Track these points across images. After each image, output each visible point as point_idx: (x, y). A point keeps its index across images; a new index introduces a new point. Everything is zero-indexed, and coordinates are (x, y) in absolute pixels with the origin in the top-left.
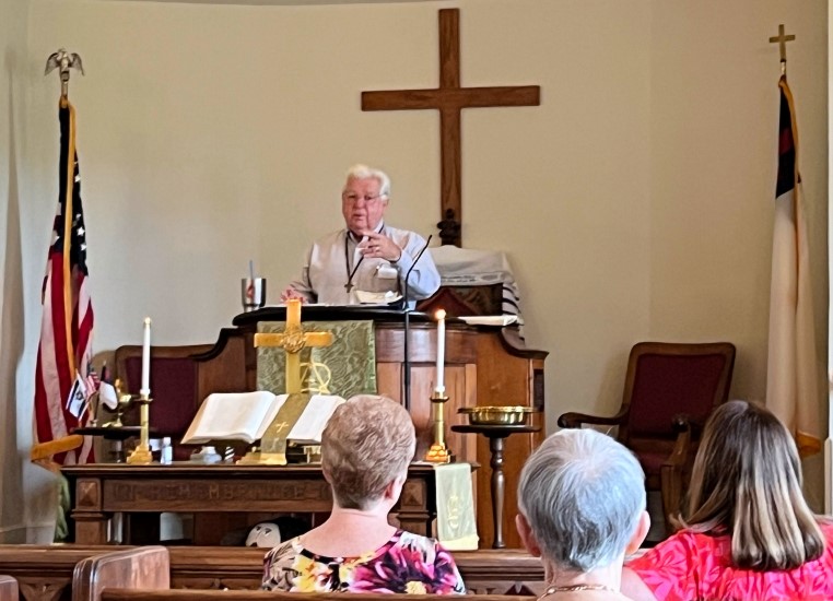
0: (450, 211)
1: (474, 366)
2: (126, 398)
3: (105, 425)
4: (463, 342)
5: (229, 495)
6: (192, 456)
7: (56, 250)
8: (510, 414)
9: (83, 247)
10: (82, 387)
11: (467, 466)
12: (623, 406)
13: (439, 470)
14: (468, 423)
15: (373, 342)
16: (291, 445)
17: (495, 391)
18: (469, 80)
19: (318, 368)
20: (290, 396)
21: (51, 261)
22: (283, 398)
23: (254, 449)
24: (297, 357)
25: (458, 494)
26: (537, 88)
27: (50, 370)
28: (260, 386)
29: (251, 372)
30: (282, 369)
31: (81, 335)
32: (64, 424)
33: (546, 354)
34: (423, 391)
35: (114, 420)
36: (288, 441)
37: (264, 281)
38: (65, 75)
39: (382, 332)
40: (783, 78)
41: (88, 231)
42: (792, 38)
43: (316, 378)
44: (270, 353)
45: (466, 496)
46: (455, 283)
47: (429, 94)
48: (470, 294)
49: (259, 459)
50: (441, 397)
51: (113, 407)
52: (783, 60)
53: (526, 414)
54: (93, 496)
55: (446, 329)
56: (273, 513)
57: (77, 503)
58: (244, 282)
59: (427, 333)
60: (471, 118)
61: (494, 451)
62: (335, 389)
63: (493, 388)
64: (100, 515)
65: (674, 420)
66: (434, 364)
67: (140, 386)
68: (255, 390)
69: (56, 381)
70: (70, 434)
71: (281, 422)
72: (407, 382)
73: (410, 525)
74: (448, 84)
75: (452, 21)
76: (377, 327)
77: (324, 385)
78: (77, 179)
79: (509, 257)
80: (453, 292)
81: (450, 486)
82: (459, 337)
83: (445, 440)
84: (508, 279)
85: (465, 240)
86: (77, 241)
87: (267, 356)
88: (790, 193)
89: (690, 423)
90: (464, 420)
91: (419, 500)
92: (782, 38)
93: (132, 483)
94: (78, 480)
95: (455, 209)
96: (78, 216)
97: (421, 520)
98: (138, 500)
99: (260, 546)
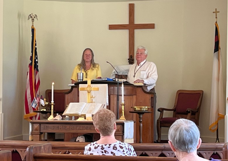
0: (131, 56)
1: (135, 96)
2: (47, 103)
3: (42, 110)
4: (133, 90)
7: (31, 64)
8: (144, 108)
9: (37, 64)
10: (36, 100)
12: (175, 106)
17: (141, 102)
18: (136, 22)
21: (29, 68)
26: (154, 24)
27: (29, 95)
29: (78, 97)
31: (37, 87)
32: (32, 109)
33: (154, 93)
35: (44, 109)
38: (33, 20)
39: (112, 88)
40: (216, 22)
41: (39, 60)
42: (219, 12)
47: (125, 26)
51: (44, 105)
52: (216, 18)
53: (148, 108)
54: (37, 129)
57: (34, 130)
60: (137, 32)
61: (140, 118)
63: (140, 101)
64: (39, 133)
65: (187, 111)
67: (51, 100)
69: (31, 98)
70: (34, 112)
72: (118, 100)
74: (131, 23)
75: (132, 7)
78: (36, 47)
82: (132, 88)
88: (218, 52)
89: (191, 111)
90: (132, 110)
91: (120, 130)
92: (216, 12)
93: (47, 125)
94: (34, 124)
95: (132, 55)
96: (36, 56)
97: (120, 135)
98: (49, 130)
99: (80, 141)
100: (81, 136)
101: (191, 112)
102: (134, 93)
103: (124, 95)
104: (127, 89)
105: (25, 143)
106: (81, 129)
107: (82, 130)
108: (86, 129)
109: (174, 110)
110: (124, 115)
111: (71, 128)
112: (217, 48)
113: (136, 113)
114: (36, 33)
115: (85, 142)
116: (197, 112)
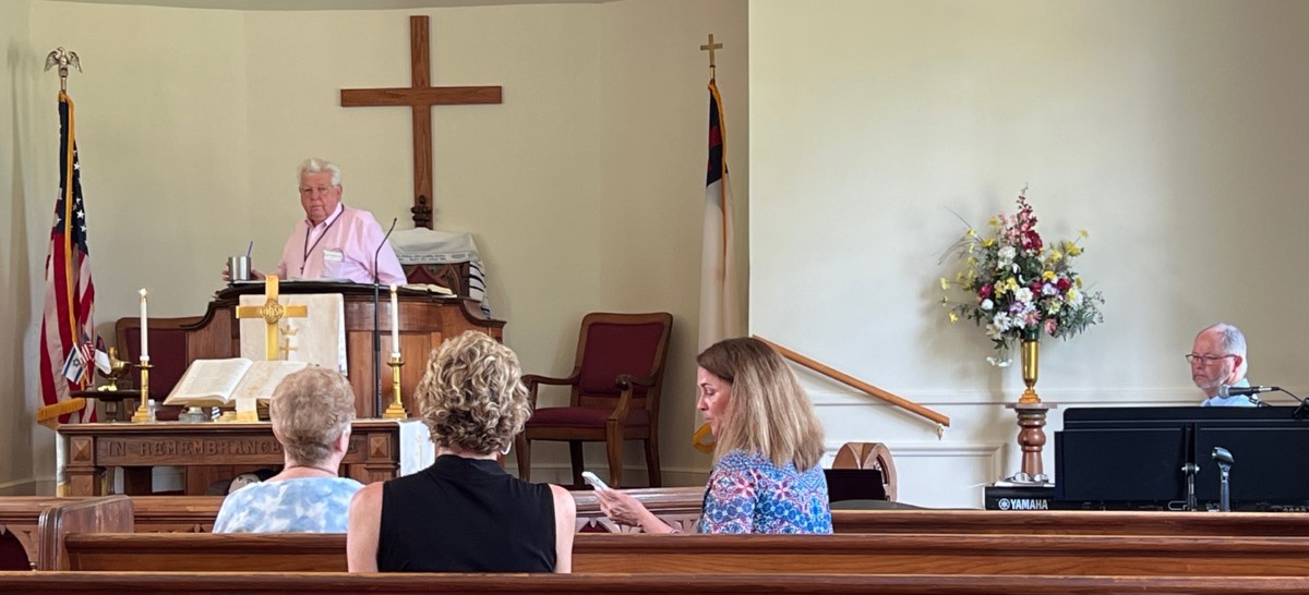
0: (422, 197)
1: (439, 334)
2: (121, 364)
3: (101, 389)
4: (429, 313)
5: (211, 450)
6: (180, 416)
7: (58, 232)
9: (83, 228)
10: (78, 354)
12: (574, 368)
13: (401, 424)
18: (440, 78)
21: (53, 242)
24: (276, 327)
26: (500, 87)
27: (54, 339)
28: (242, 353)
29: (236, 340)
31: (83, 310)
32: (68, 389)
33: (504, 323)
35: (110, 384)
38: (63, 72)
39: (353, 304)
40: (713, 82)
41: (87, 214)
46: (428, 261)
47: (400, 93)
48: (440, 270)
49: (236, 416)
50: (398, 361)
51: (108, 372)
52: (712, 66)
54: (86, 453)
56: (257, 465)
57: (72, 459)
58: (230, 260)
60: (442, 116)
64: (93, 470)
65: (617, 381)
67: (137, 353)
68: (237, 356)
69: (61, 348)
70: (73, 396)
72: (376, 347)
73: (376, 474)
74: (419, 83)
75: (422, 29)
76: (346, 300)
78: (77, 166)
79: (473, 236)
80: (424, 268)
82: (426, 309)
84: (475, 258)
85: (436, 224)
86: (77, 223)
88: (719, 181)
89: (633, 383)
91: (384, 452)
92: (711, 47)
93: (122, 440)
94: (72, 438)
95: (426, 195)
96: (78, 200)
97: (386, 469)
98: (129, 455)
101: (630, 385)
102: (435, 325)
103: (400, 332)
104: (409, 311)
105: (41, 504)
106: (246, 449)
107: (250, 453)
108: (263, 448)
109: (574, 382)
110: (402, 400)
111: (209, 447)
112: (716, 171)
114: (76, 114)
116: (653, 385)
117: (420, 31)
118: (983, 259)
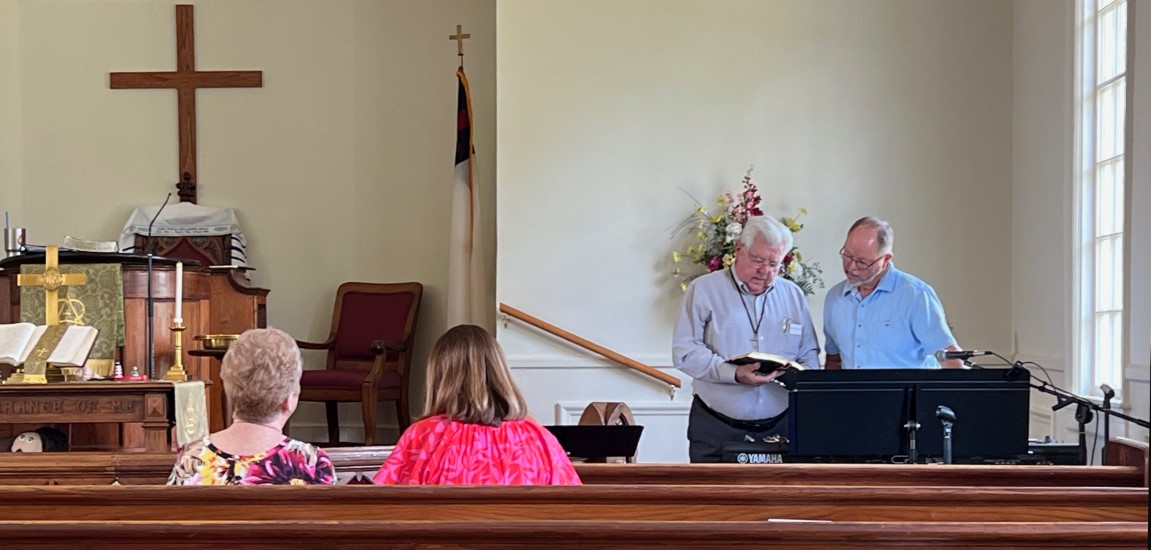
0: (186, 174)
1: (207, 301)
4: (198, 282)
11: (202, 384)
12: (331, 334)
13: (178, 386)
14: (202, 348)
15: (120, 282)
16: (51, 367)
17: (226, 322)
18: (203, 64)
19: (73, 303)
20: (50, 327)
22: (44, 328)
23: (18, 370)
24: (56, 295)
25: (194, 407)
26: (260, 72)
28: (22, 318)
29: (16, 307)
30: (43, 305)
33: (268, 291)
34: (164, 322)
36: (48, 364)
37: (24, 231)
39: (129, 274)
40: (461, 69)
42: (468, 36)
43: (72, 312)
44: (32, 291)
45: (201, 408)
46: (192, 234)
47: (166, 76)
48: (204, 243)
49: (23, 378)
50: (180, 326)
52: (461, 54)
55: (184, 270)
58: (6, 231)
59: (168, 274)
60: (205, 97)
62: (88, 320)
63: (224, 319)
65: (372, 346)
66: (173, 300)
68: (19, 322)
71: (41, 349)
72: (150, 314)
73: (152, 432)
74: (184, 69)
75: (188, 16)
76: (124, 270)
77: (79, 318)
79: (235, 213)
80: (189, 240)
81: (187, 400)
82: (195, 277)
83: (182, 363)
84: (237, 231)
85: (199, 199)
87: (29, 293)
88: (466, 161)
89: (387, 348)
90: (199, 346)
91: (160, 411)
92: (459, 36)
95: (191, 172)
97: (163, 428)
99: (24, 451)
100: (27, 435)
101: (385, 350)
102: (204, 294)
106: (29, 409)
107: (33, 413)
108: (45, 408)
109: (330, 346)
112: (464, 152)
113: (207, 358)
115: (44, 451)
116: (404, 350)
117: (185, 18)
118: (712, 234)
